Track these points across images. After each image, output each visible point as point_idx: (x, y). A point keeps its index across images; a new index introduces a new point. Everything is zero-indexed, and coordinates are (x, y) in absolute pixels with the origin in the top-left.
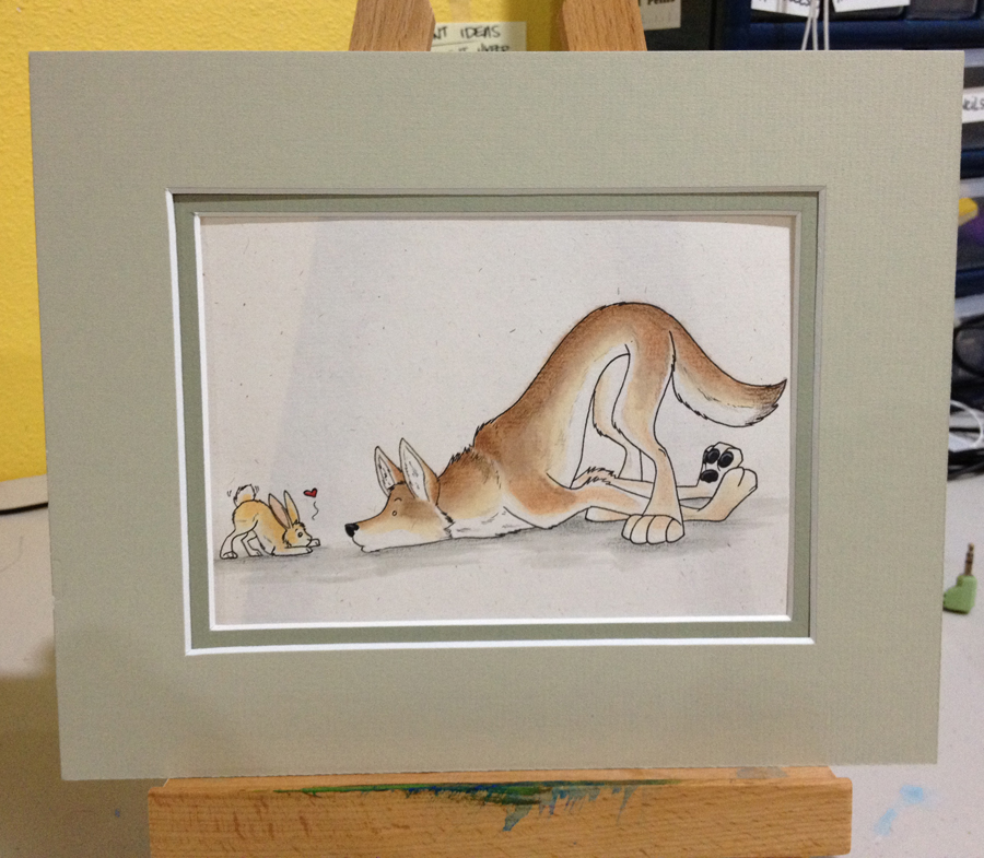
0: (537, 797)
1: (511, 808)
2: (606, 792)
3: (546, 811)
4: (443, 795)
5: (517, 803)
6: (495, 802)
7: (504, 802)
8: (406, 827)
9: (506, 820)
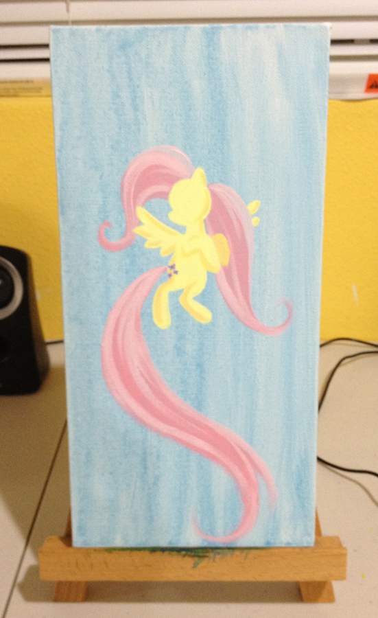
0: (207, 554)
1: (196, 559)
2: (237, 553)
3: (211, 560)
4: (166, 553)
5: (199, 557)
6: (190, 556)
7: (194, 556)
8: (150, 566)
9: (194, 564)
